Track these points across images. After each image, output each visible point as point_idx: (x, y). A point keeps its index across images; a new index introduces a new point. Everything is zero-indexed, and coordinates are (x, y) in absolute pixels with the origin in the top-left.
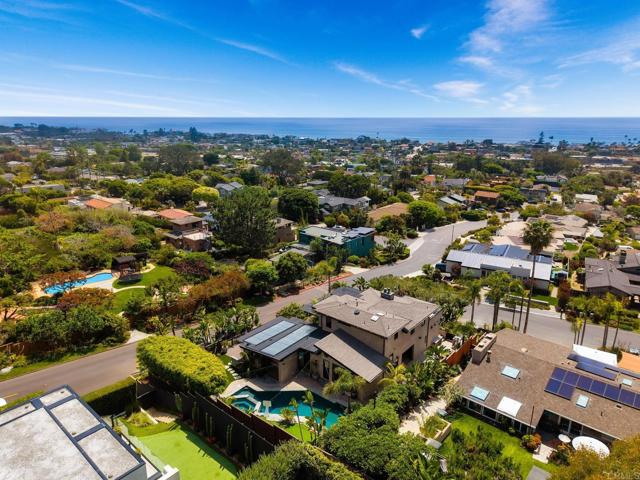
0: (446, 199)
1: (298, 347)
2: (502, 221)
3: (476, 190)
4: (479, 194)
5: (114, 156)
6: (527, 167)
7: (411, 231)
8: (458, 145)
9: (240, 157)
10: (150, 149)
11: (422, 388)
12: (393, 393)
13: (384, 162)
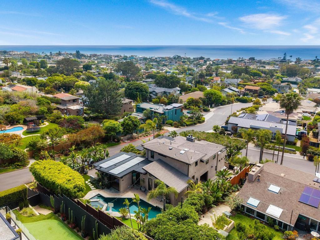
0: (227, 90)
1: (132, 170)
2: (262, 103)
3: (245, 85)
4: (247, 87)
5: (32, 66)
6: (277, 73)
7: (206, 108)
8: (234, 61)
9: (104, 67)
10: (53, 63)
11: (214, 197)
12: (194, 199)
13: (189, 69)
